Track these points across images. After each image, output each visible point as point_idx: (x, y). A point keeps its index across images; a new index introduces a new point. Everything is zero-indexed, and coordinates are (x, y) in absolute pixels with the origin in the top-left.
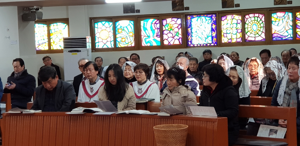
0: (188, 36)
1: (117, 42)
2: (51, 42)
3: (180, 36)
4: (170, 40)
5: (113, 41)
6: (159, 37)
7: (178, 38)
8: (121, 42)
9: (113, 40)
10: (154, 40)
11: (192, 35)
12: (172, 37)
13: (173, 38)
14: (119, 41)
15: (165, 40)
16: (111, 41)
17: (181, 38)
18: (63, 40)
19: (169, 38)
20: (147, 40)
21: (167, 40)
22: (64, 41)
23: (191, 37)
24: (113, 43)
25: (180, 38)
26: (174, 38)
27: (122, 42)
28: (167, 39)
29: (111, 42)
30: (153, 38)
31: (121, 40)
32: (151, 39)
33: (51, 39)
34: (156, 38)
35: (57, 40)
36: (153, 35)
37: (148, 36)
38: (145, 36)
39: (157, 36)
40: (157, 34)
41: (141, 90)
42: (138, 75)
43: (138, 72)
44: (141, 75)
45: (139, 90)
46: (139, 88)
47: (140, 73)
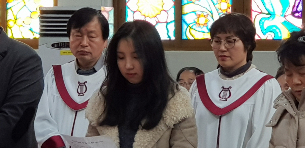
1: (185, 26)
2: (8, 19)
5: (173, 24)
6: (298, 17)
8: (194, 27)
9: (173, 19)
10: (286, 23)
14: (188, 23)
16: (167, 23)
18: (38, 13)
20: (267, 24)
22: (41, 17)
24: (172, 27)
27: (198, 25)
29: (169, 26)
30: (284, 19)
31: (196, 20)
32: (278, 21)
33: (9, 12)
34: (291, 19)
35: (23, 15)
36: (283, 11)
37: (269, 14)
38: (261, 13)
39: (293, 14)
40: (295, 10)
41: (228, 92)
42: (223, 48)
43: (223, 42)
44: (233, 51)
45: (222, 90)
46: (225, 87)
47: (229, 42)
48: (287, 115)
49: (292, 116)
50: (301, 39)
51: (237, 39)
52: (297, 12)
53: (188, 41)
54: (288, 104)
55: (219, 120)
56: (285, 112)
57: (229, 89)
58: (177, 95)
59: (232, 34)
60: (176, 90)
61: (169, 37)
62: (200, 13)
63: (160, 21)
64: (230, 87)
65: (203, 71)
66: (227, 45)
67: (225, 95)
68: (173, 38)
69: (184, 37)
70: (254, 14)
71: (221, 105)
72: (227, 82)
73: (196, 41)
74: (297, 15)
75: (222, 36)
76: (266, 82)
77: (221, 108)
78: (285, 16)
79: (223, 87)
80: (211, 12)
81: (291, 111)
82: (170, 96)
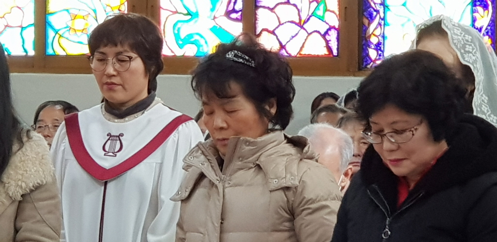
0: (366, 21)
1: (51, 33)
3: (335, 22)
4: (285, 33)
5: (32, 29)
6: (236, 20)
7: (323, 28)
8: (66, 35)
9: (32, 21)
10: (217, 30)
11: (383, 19)
12: (297, 21)
13: (301, 25)
14: (57, 27)
15: (264, 33)
16: (22, 28)
17: (334, 28)
19: (280, 24)
20: (185, 31)
21: (273, 33)
23: (380, 24)
24: (30, 35)
25: (329, 29)
26: (305, 26)
27: (72, 32)
28: (271, 29)
29: (25, 32)
30: (213, 23)
31: (70, 24)
36: (212, 10)
37: (189, 14)
38: (176, 12)
39: (228, 13)
40: (231, 8)
41: (118, 142)
42: (111, 70)
43: (111, 59)
44: (126, 75)
45: (109, 139)
46: (112, 134)
47: (121, 61)
48: (205, 182)
49: (212, 184)
50: (230, 55)
51: (134, 55)
52: (234, 11)
53: (55, 57)
54: (207, 164)
55: (103, 188)
56: (202, 176)
57: (119, 138)
58: (27, 146)
59: (126, 48)
60: (25, 139)
61: (25, 51)
62: (75, 12)
63: (10, 24)
64: (122, 135)
65: (77, 107)
66: (117, 66)
67: (112, 147)
68: (31, 53)
69: (50, 51)
70: (163, 14)
71: (107, 163)
72: (116, 126)
73: (68, 58)
74: (234, 16)
75: (109, 50)
76: (180, 127)
77: (107, 169)
78: (215, 18)
79: (109, 135)
80: (95, 11)
81: (211, 174)
82: (15, 147)
